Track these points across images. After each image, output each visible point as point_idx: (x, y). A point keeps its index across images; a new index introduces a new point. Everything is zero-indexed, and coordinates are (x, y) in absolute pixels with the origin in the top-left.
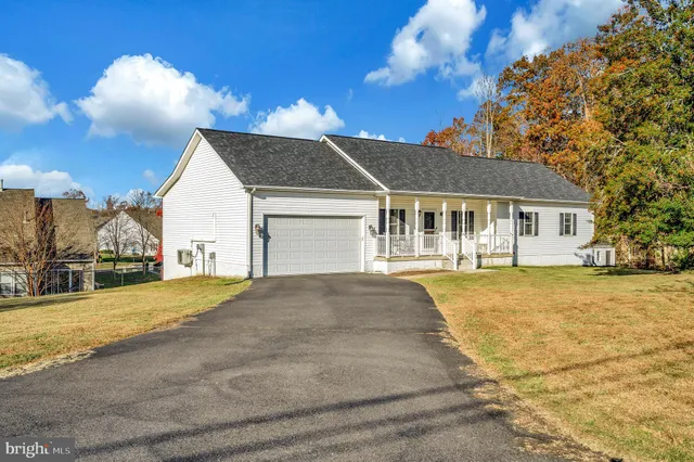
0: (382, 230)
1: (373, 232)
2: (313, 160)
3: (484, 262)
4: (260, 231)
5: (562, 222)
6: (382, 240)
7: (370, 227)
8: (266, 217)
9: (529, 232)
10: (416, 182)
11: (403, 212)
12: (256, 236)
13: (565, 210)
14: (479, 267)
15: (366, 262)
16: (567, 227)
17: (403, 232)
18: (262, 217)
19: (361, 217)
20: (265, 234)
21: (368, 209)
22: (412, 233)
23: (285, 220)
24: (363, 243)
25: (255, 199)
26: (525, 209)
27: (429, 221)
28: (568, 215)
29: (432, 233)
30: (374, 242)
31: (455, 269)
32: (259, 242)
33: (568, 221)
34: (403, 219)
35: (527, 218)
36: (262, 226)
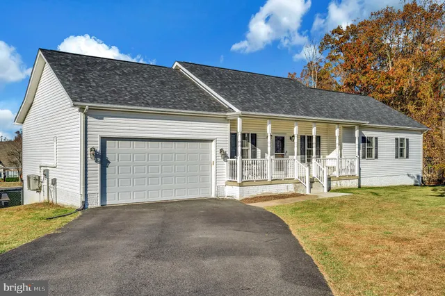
0: (234, 154)
1: (225, 156)
2: (163, 83)
3: (334, 184)
4: (96, 155)
5: (397, 146)
6: (233, 165)
7: (221, 150)
8: (104, 140)
9: (370, 155)
10: (268, 105)
11: (254, 137)
12: (91, 161)
13: (400, 136)
14: (329, 190)
15: (217, 187)
16: (401, 150)
17: (254, 156)
18: (99, 139)
19: (212, 141)
20: (102, 158)
21: (219, 132)
22: (263, 156)
23: (128, 143)
24: (214, 167)
25: (90, 119)
26: (367, 134)
27: (280, 145)
28: (402, 140)
29: (283, 156)
30: (225, 166)
31: (308, 193)
32: (95, 167)
33: (402, 145)
34: (254, 143)
35: (369, 142)
36: (98, 149)
